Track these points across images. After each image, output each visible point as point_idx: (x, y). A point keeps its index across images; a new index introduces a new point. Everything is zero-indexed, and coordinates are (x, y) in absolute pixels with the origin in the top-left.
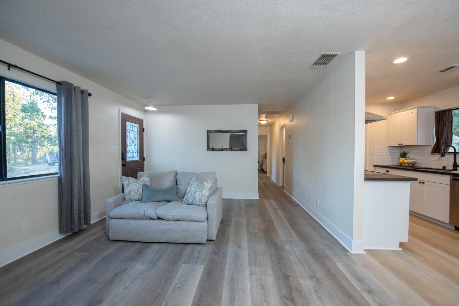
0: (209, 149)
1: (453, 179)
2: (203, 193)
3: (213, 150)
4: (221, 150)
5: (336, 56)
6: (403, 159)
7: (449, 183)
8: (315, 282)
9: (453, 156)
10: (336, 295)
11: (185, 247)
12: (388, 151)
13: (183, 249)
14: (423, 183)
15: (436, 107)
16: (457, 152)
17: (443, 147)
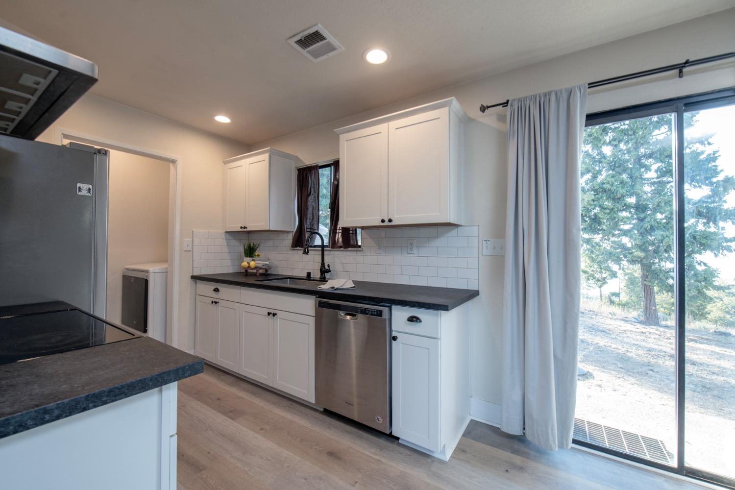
1: (321, 305)
6: (248, 259)
7: (313, 314)
9: (320, 253)
12: (224, 242)
14: (274, 315)
16: (325, 244)
17: (307, 235)
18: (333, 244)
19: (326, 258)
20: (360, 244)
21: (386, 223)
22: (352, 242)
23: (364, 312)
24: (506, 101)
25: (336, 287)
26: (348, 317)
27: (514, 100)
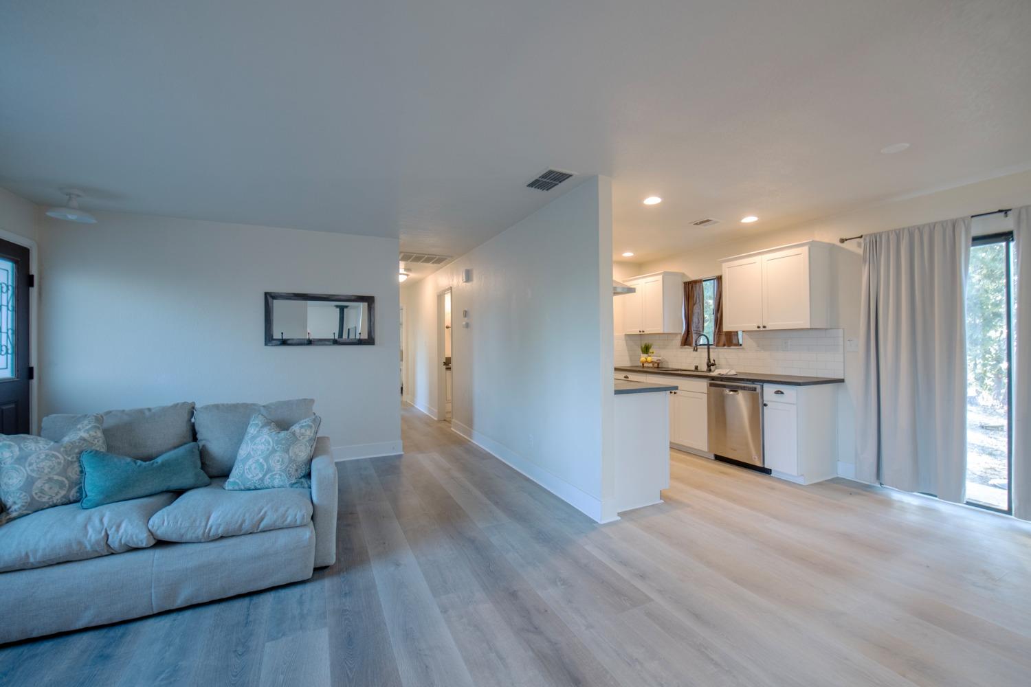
0: (269, 339)
1: (711, 385)
2: (291, 454)
3: (284, 342)
4: (306, 342)
5: (570, 178)
6: (645, 355)
7: (706, 390)
8: (563, 587)
9: (707, 350)
10: (599, 597)
11: (253, 602)
12: (624, 342)
13: (248, 608)
15: (683, 275)
16: (710, 343)
17: (694, 336)
18: (718, 344)
19: (711, 354)
20: (741, 342)
21: (762, 329)
22: (734, 342)
23: (744, 388)
24: (860, 236)
25: (722, 373)
26: (731, 393)
27: (866, 235)
